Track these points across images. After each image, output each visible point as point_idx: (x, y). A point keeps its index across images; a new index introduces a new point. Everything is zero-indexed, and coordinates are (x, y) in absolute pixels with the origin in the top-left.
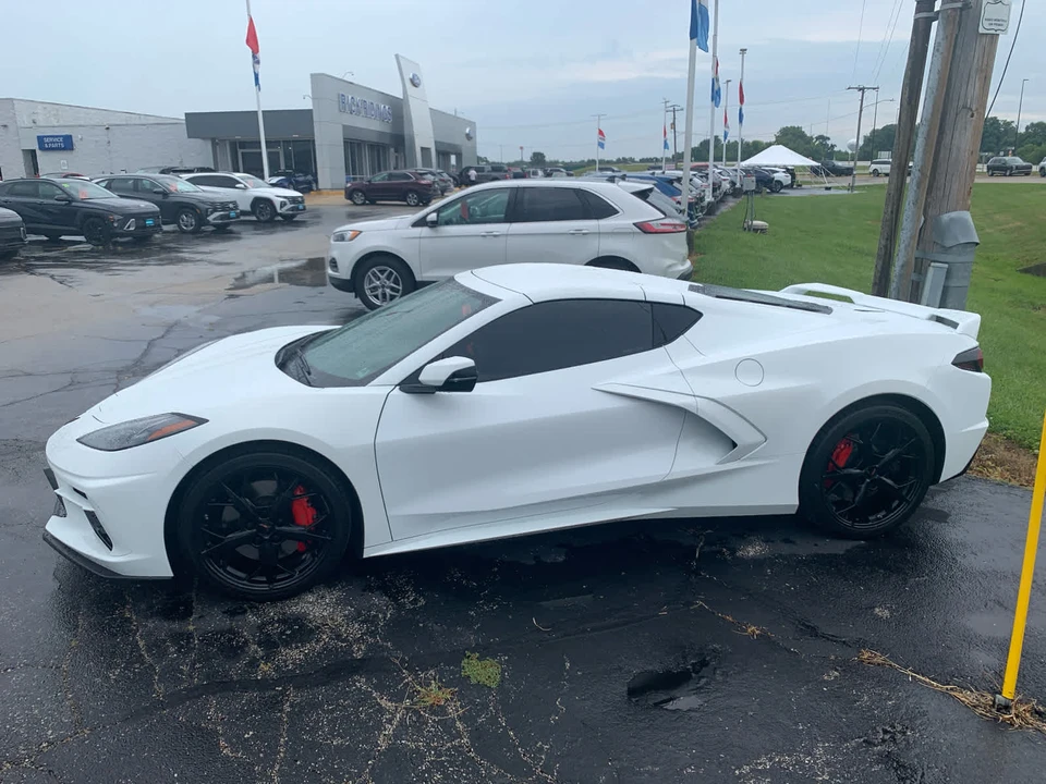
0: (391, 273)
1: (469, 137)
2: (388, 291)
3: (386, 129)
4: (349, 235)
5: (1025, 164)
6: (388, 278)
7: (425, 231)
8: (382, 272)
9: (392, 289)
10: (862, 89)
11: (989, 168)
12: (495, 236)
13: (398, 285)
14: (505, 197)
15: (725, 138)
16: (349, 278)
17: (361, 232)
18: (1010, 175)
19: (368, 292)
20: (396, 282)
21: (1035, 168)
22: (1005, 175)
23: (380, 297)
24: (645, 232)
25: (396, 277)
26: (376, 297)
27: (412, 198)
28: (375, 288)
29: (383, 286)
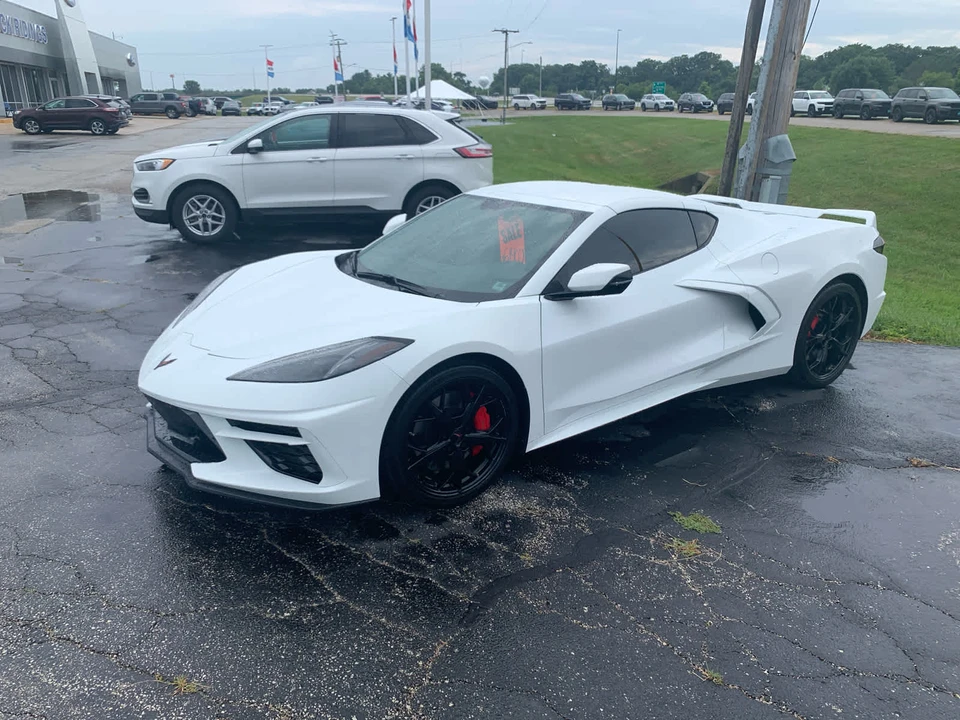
0: (212, 202)
1: (130, 63)
2: (210, 221)
3: (41, 50)
4: (160, 164)
5: (630, 100)
6: (209, 207)
7: (247, 157)
8: (202, 201)
9: (214, 218)
10: (506, 32)
11: (604, 104)
12: (322, 161)
13: (220, 214)
14: (325, 124)
15: (396, 71)
16: (164, 208)
17: (174, 160)
18: (620, 109)
19: (187, 223)
20: (218, 210)
21: (638, 105)
22: (616, 109)
23: (201, 227)
24: (465, 157)
25: (218, 206)
26: (197, 227)
27: (97, 127)
28: (195, 218)
29: (204, 216)
